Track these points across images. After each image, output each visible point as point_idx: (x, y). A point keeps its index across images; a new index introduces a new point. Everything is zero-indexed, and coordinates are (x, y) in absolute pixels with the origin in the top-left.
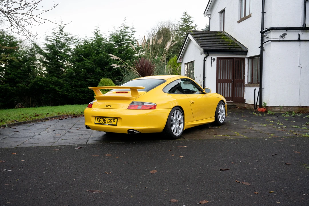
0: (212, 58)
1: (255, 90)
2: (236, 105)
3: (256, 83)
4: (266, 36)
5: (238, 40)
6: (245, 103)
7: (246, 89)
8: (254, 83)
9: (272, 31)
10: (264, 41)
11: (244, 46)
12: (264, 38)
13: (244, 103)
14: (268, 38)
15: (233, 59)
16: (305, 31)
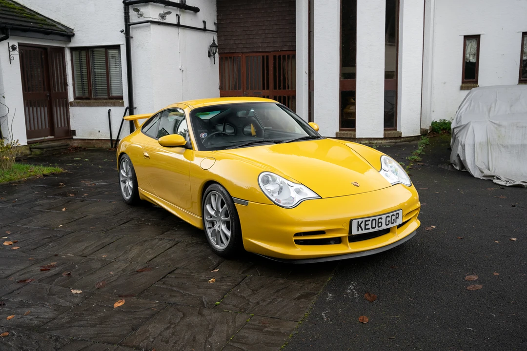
0: (10, 45)
1: (109, 112)
2: (68, 145)
3: (105, 99)
4: (139, 13)
5: (29, 7)
6: (74, 137)
7: (73, 111)
8: (96, 99)
9: (151, 5)
10: (132, 21)
11: (59, 23)
12: (132, 13)
13: (72, 138)
14: (141, 15)
15: (45, 48)
16: (183, 12)
